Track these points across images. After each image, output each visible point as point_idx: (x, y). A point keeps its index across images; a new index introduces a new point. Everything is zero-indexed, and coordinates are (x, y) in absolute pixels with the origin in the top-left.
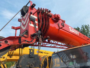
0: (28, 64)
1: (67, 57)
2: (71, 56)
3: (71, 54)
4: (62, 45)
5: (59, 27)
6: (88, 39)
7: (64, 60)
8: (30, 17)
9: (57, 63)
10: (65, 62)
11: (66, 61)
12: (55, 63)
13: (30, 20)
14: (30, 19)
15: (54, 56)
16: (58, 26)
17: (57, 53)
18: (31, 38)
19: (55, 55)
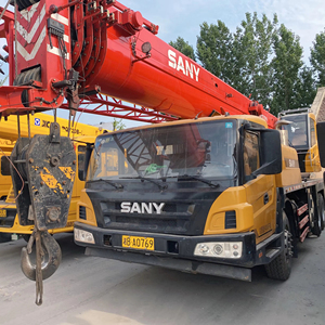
0: (48, 158)
1: (146, 151)
2: (160, 149)
3: (158, 142)
4: (134, 110)
5: (134, 54)
6: (229, 96)
7: (134, 159)
8: (51, 23)
9: (108, 169)
10: (135, 166)
11: (141, 161)
12: (103, 168)
13: (48, 33)
14: (48, 29)
15: (103, 142)
16: (133, 49)
17: (114, 135)
18: (54, 93)
19: (108, 139)
